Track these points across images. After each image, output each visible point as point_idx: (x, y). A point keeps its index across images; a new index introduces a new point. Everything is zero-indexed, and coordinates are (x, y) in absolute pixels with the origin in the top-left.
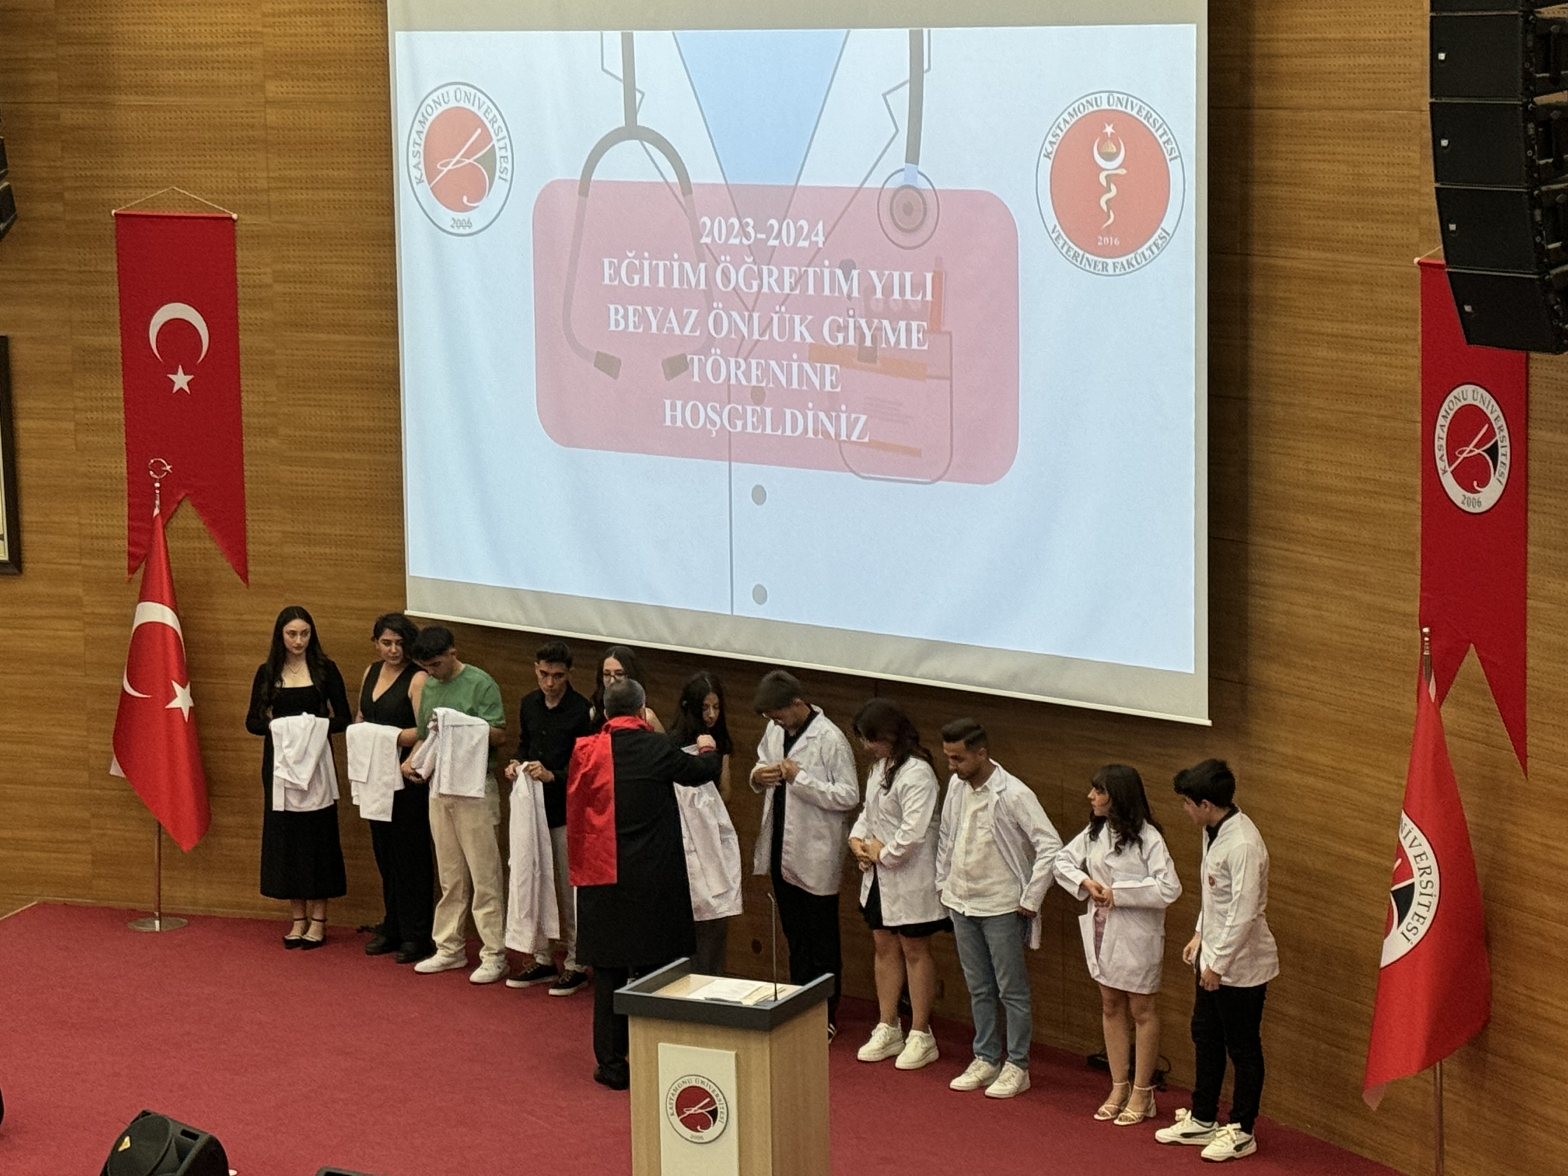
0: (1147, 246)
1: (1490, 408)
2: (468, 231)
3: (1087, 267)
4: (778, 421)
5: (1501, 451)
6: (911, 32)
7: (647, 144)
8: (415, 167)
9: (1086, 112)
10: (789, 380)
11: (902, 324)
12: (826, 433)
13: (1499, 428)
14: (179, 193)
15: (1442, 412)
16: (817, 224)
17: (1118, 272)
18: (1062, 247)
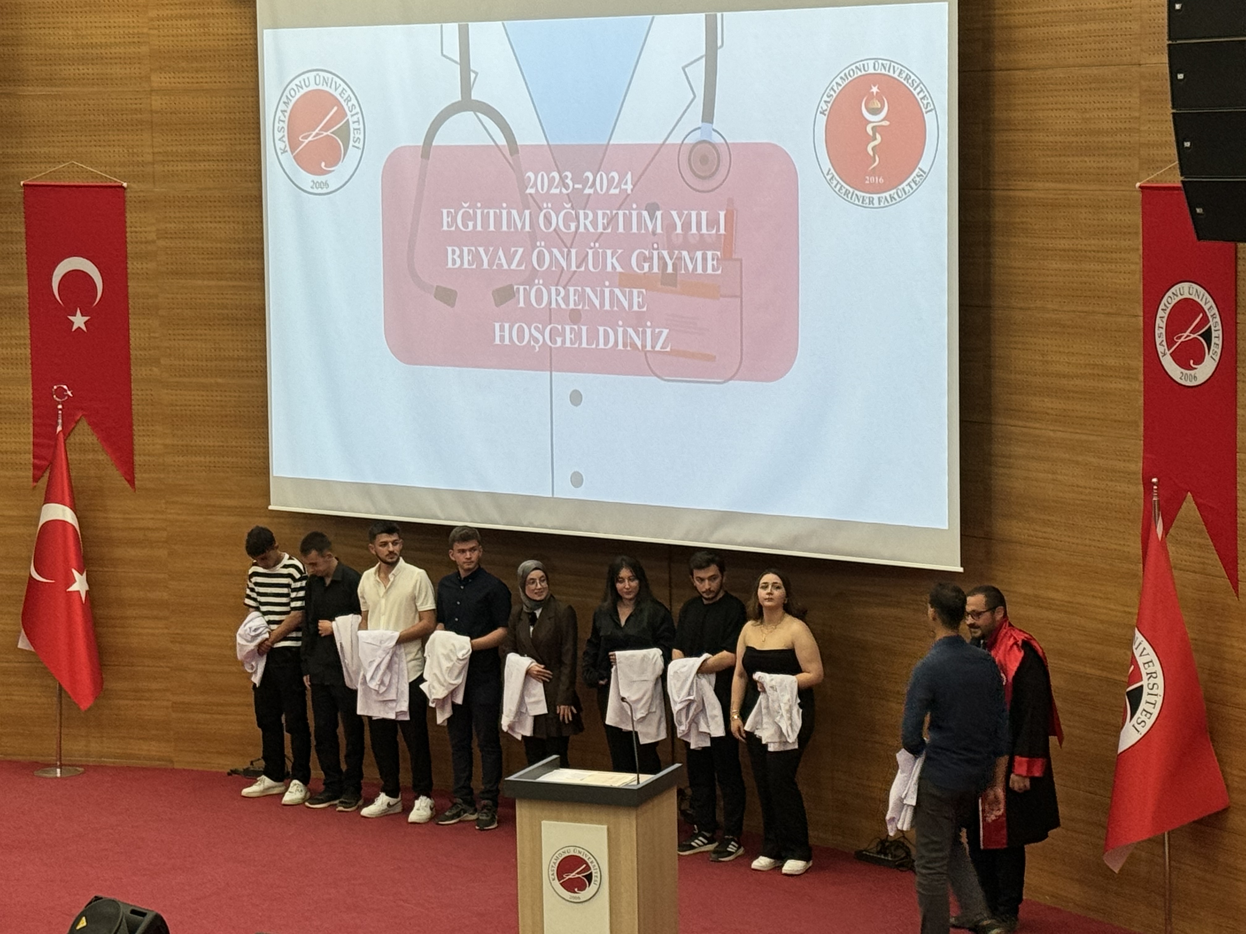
0: (906, 182)
1: (1204, 299)
2: (325, 191)
3: (856, 202)
4: (593, 336)
5: (1214, 334)
6: (706, 15)
7: (479, 114)
8: (280, 140)
9: (856, 76)
10: (602, 304)
11: (699, 254)
12: (634, 345)
13: (1212, 316)
14: (78, 166)
15: (1162, 306)
16: (627, 173)
17: (882, 205)
18: (835, 187)
